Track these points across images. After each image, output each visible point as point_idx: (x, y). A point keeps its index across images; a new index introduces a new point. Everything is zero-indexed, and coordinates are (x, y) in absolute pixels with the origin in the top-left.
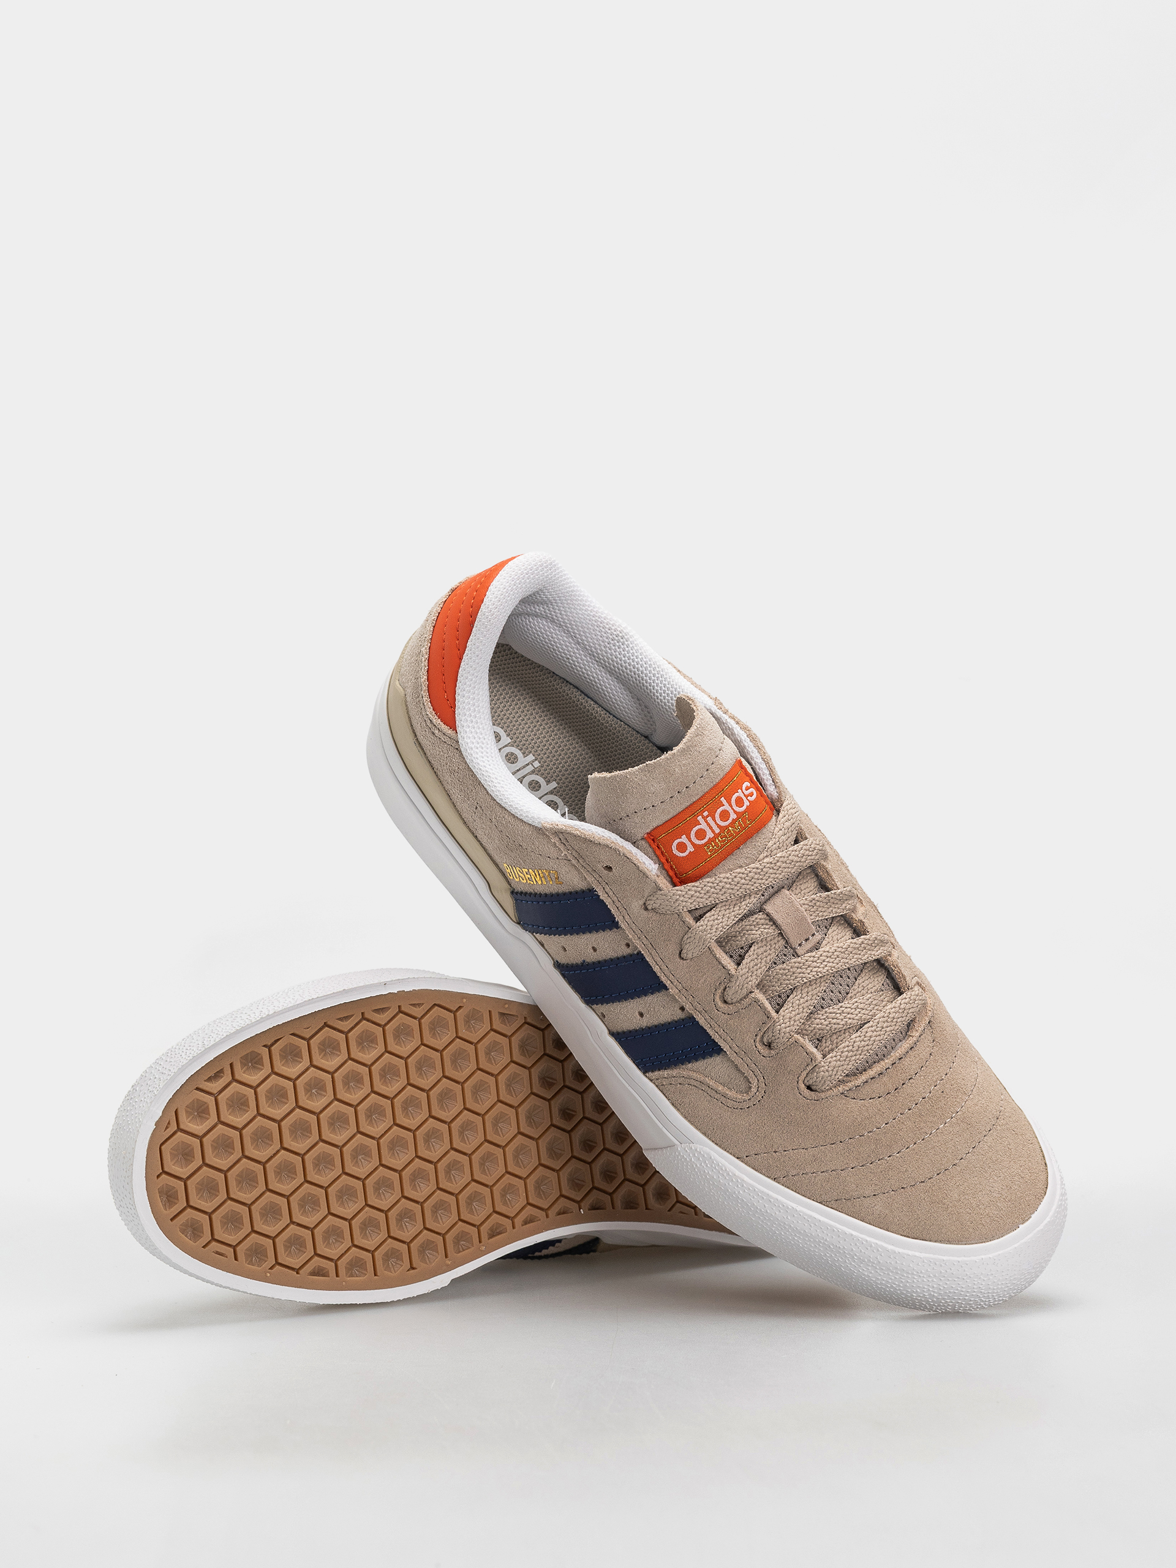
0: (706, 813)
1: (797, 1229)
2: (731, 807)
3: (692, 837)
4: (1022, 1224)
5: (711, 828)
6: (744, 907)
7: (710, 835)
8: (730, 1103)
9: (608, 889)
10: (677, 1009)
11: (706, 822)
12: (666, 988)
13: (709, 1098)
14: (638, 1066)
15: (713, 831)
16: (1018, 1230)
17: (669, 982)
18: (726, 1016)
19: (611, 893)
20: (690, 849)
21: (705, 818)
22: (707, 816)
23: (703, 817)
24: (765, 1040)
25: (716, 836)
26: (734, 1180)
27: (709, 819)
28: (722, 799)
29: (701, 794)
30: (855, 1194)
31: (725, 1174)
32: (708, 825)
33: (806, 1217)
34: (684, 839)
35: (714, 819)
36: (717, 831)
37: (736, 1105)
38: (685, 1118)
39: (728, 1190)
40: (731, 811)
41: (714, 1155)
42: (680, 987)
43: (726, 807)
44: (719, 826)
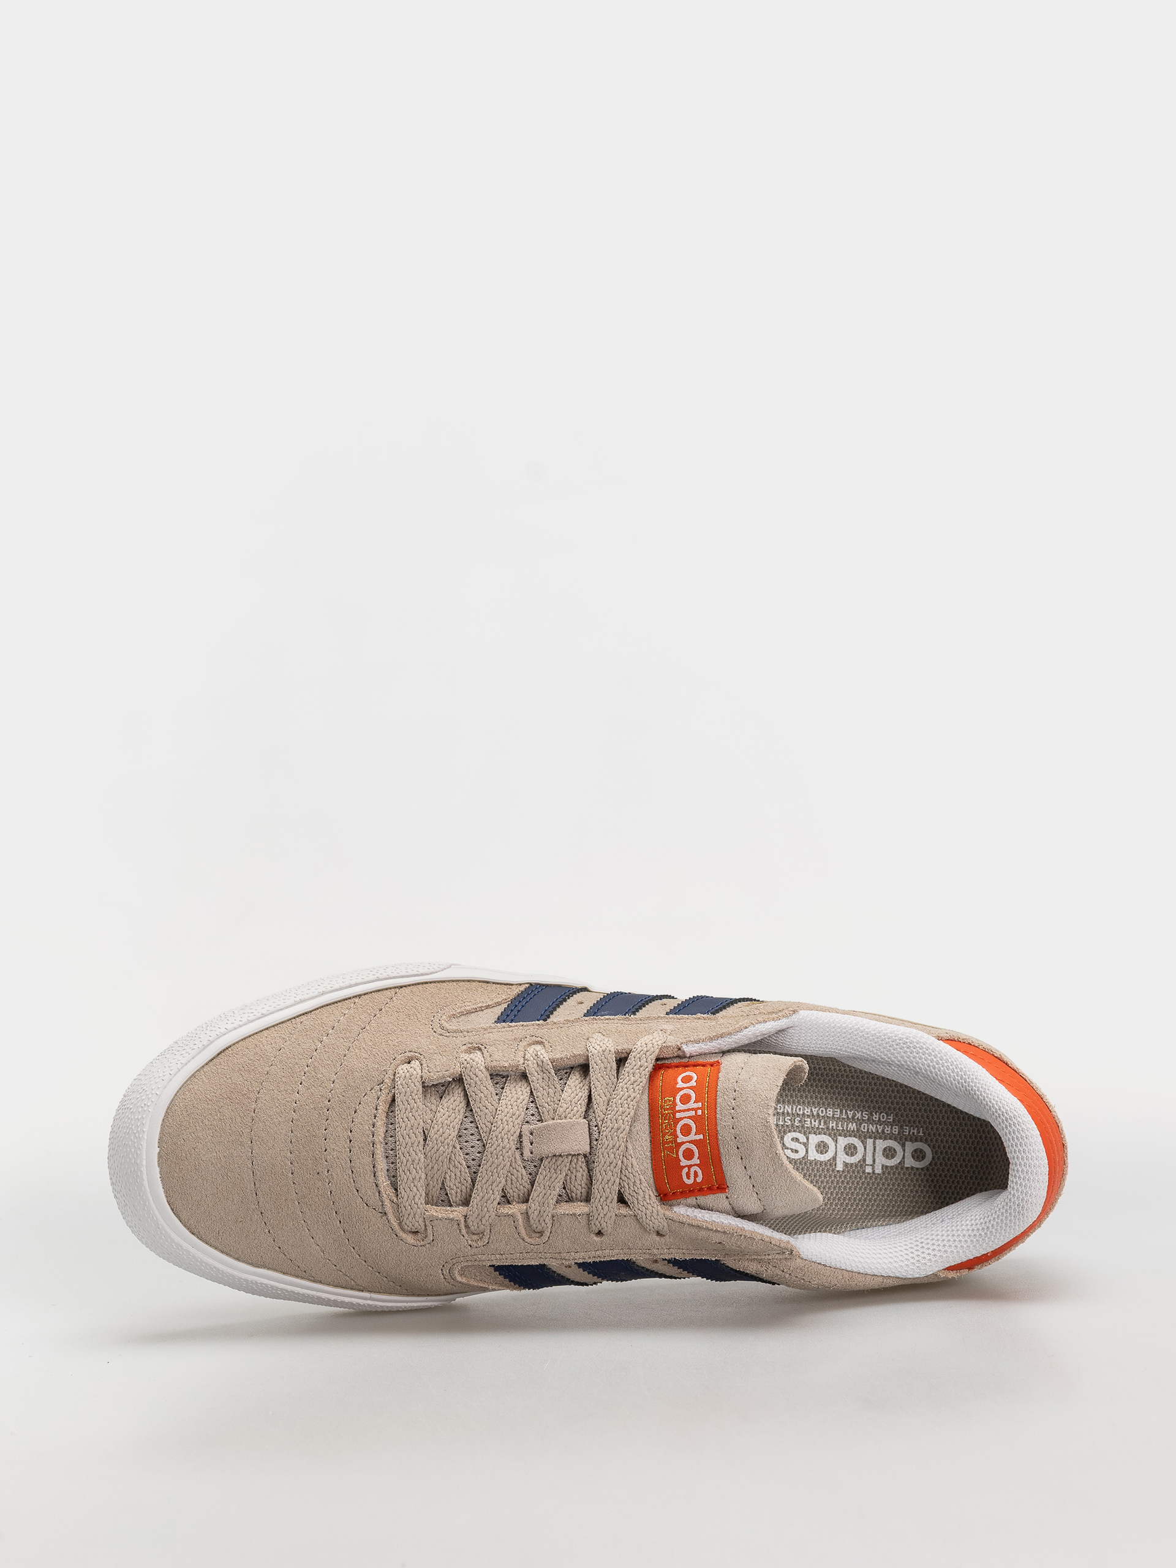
2: (689, 1142)
3: (689, 1091)
4: (159, 1153)
5: (684, 1111)
6: (598, 1101)
11: (692, 1109)
15: (680, 1111)
16: (157, 1145)
20: (680, 1087)
21: (696, 1110)
22: (696, 1113)
23: (699, 1108)
25: (675, 1112)
27: (693, 1113)
28: (701, 1137)
32: (688, 1110)
34: (693, 1084)
35: (689, 1117)
36: (678, 1115)
40: (685, 1139)
43: (693, 1137)
44: (681, 1119)
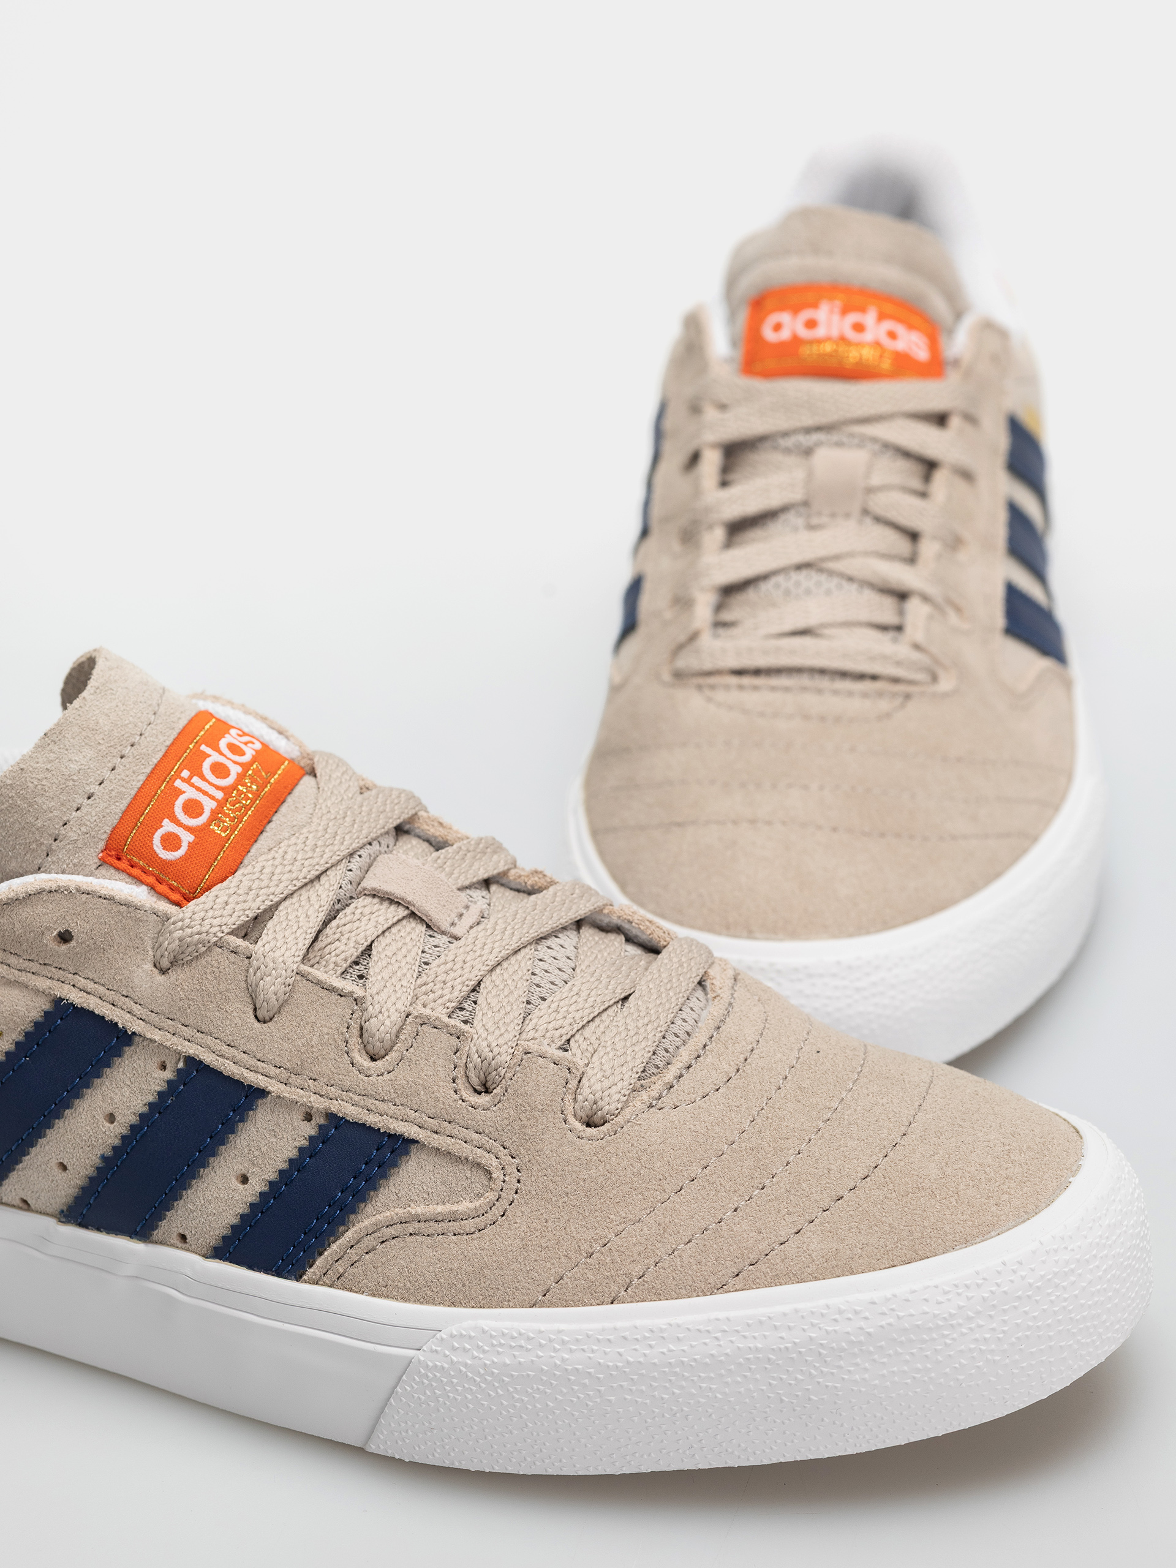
0: (185, 774)
1: (695, 1360)
2: (226, 756)
3: (180, 818)
5: (205, 793)
6: (323, 895)
7: (209, 805)
8: (469, 1225)
9: (81, 982)
10: (297, 1117)
11: (193, 785)
12: (262, 1093)
13: (428, 1240)
14: (278, 1274)
15: (213, 798)
17: (261, 1077)
18: (387, 1077)
19: (90, 986)
20: (187, 838)
21: (188, 781)
22: (191, 777)
23: (183, 780)
24: (475, 1081)
25: (221, 804)
26: (543, 1342)
27: (195, 780)
28: (203, 748)
29: (164, 750)
30: (764, 1247)
31: (523, 1343)
32: (198, 789)
33: (701, 1327)
34: (168, 826)
35: (204, 780)
36: (219, 795)
37: (480, 1222)
38: (405, 1300)
39: (542, 1370)
40: (228, 763)
41: (486, 1324)
42: (284, 1075)
43: (215, 757)
44: (218, 788)
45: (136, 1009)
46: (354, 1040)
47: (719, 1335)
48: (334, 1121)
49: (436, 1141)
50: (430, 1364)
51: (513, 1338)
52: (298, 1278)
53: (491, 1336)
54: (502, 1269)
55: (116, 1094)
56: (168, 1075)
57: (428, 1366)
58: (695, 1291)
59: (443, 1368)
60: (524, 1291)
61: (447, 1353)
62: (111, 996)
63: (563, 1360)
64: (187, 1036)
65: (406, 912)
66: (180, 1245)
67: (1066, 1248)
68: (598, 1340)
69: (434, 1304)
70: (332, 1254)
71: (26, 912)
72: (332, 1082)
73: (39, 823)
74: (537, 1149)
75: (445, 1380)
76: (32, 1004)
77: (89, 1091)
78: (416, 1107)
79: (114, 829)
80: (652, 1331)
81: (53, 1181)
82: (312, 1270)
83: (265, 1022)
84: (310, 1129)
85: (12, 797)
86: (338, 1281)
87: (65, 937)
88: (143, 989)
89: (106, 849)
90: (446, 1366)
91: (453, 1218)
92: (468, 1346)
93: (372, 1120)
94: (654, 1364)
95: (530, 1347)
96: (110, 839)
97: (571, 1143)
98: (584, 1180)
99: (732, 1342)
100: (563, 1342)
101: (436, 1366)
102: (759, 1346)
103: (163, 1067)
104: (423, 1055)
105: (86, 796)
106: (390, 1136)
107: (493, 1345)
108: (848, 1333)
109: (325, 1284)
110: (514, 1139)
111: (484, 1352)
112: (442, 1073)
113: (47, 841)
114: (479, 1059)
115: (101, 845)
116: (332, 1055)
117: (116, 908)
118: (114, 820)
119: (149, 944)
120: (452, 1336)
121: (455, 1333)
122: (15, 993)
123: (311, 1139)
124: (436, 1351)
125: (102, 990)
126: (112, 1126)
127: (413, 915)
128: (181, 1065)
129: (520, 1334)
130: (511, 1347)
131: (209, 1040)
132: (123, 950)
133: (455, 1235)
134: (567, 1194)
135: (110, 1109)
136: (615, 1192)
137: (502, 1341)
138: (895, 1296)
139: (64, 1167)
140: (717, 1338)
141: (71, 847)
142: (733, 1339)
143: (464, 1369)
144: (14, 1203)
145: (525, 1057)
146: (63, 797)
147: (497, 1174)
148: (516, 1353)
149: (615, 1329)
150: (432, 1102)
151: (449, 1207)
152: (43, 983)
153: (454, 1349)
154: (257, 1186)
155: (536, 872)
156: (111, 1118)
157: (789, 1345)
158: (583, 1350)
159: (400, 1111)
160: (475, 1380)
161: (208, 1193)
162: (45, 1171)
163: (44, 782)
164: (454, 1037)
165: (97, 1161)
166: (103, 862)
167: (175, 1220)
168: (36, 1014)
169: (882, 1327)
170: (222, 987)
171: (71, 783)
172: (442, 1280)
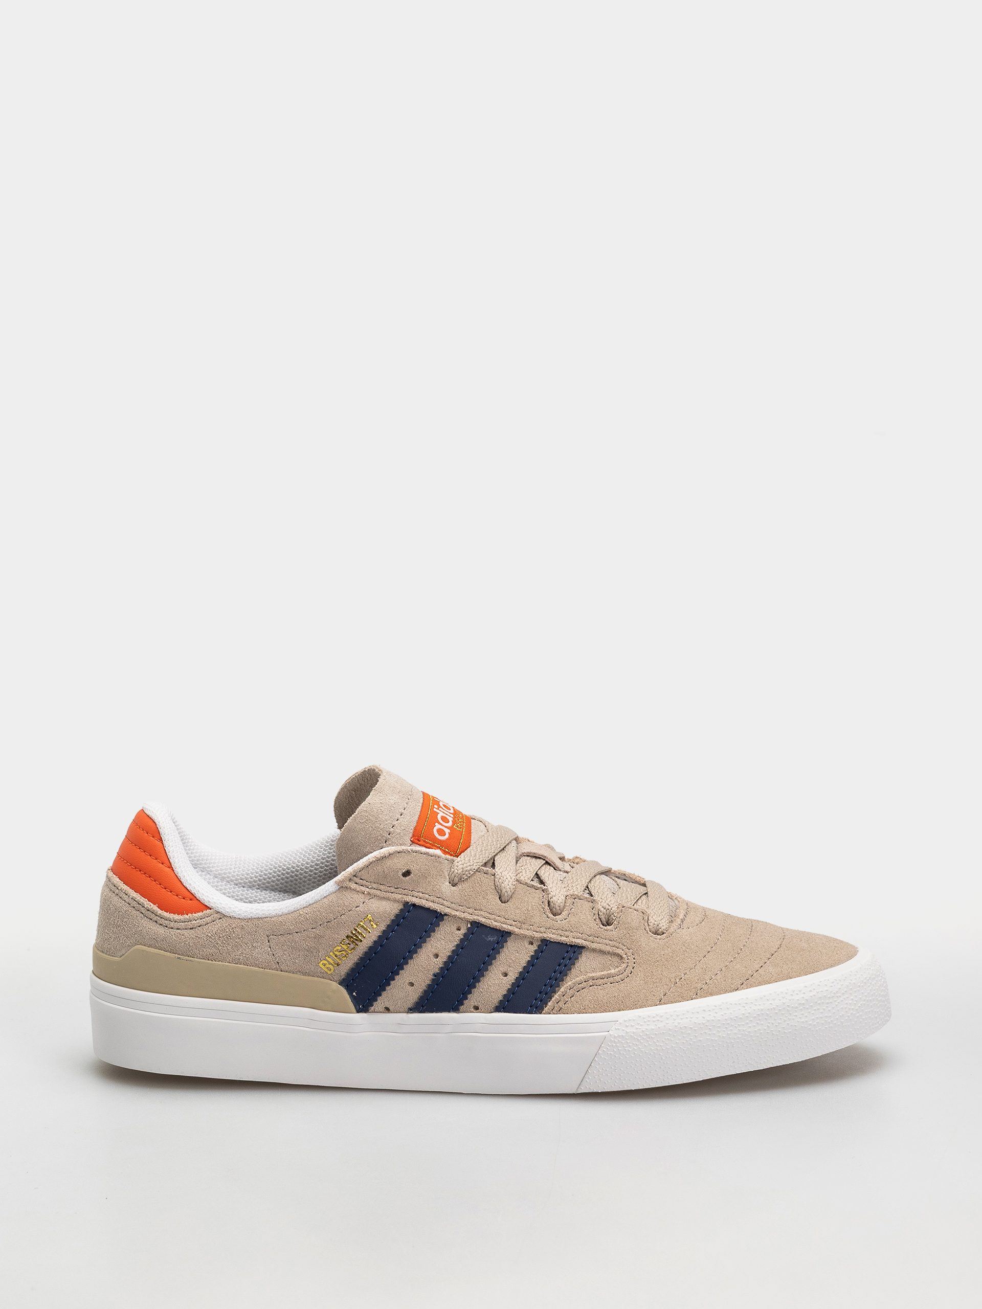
0: (436, 806)
3: (441, 823)
5: (446, 814)
6: (509, 855)
8: (617, 978)
9: (417, 894)
10: (528, 943)
11: (441, 811)
12: (511, 933)
13: (600, 987)
14: (530, 1013)
17: (509, 927)
18: (565, 921)
19: (421, 895)
21: (438, 809)
23: (436, 809)
24: (604, 920)
25: (454, 819)
27: (440, 809)
31: (658, 1019)
34: (438, 826)
36: (451, 816)
37: (622, 976)
38: (594, 1012)
42: (518, 924)
45: (445, 902)
46: (547, 907)
47: (744, 1005)
48: (545, 942)
49: (594, 946)
50: (616, 1035)
51: (654, 1017)
52: (541, 1013)
53: (644, 1018)
54: (638, 993)
55: (438, 944)
56: (463, 931)
57: (615, 1036)
58: (726, 992)
59: (623, 1036)
60: (651, 1000)
61: (624, 1029)
62: (432, 898)
63: (679, 1023)
64: (471, 912)
65: (544, 862)
66: (474, 1011)
67: (870, 968)
68: (693, 1013)
69: (609, 1011)
70: (555, 1000)
71: (389, 863)
72: (541, 926)
73: (382, 826)
74: (639, 944)
75: (623, 1042)
76: (393, 907)
77: (425, 944)
78: (581, 932)
79: (415, 829)
80: (716, 1006)
81: (406, 992)
82: (547, 1008)
83: (505, 903)
84: (534, 948)
85: (367, 816)
86: (560, 1011)
87: (407, 874)
88: (447, 893)
89: (413, 836)
90: (624, 1035)
91: (608, 976)
92: (633, 1024)
93: (563, 939)
94: (719, 1020)
95: (662, 1020)
96: (414, 832)
97: (653, 941)
98: (664, 955)
99: (750, 1007)
100: (678, 1016)
101: (619, 1036)
102: (762, 1008)
103: (459, 929)
104: (579, 911)
105: (400, 814)
106: (571, 946)
107: (645, 1022)
108: (798, 1000)
109: (554, 1014)
110: (628, 941)
111: (641, 1025)
112: (589, 917)
113: (386, 835)
114: (605, 910)
115: (411, 835)
116: (539, 915)
117: (430, 858)
118: (414, 824)
119: (446, 874)
120: (625, 1021)
121: (626, 1019)
122: (384, 903)
123: (535, 951)
124: (618, 1029)
125: (427, 896)
126: (437, 959)
127: (547, 863)
128: (469, 926)
129: (657, 1015)
130: (654, 1021)
131: (482, 913)
132: (435, 877)
133: (611, 983)
134: (658, 961)
135: (435, 951)
136: (678, 958)
137: (649, 1020)
138: (814, 984)
139: (412, 984)
140: (744, 1007)
141: (398, 836)
142: (751, 1006)
143: (632, 1035)
144: (381, 1010)
145: (623, 909)
146: (391, 814)
147: (624, 956)
148: (656, 1024)
149: (699, 1007)
150: (588, 929)
151: (605, 973)
152: (399, 897)
153: (627, 1026)
154: (512, 977)
155: (577, 857)
156: (437, 956)
157: (774, 1007)
158: (687, 1018)
159: (575, 934)
160: (638, 1039)
161: (489, 983)
162: (402, 988)
163: (381, 808)
164: (590, 903)
165: (431, 977)
166: (413, 842)
167: (473, 998)
168: (396, 911)
169: (811, 996)
170: (484, 889)
171: (393, 808)
172: (612, 1002)
